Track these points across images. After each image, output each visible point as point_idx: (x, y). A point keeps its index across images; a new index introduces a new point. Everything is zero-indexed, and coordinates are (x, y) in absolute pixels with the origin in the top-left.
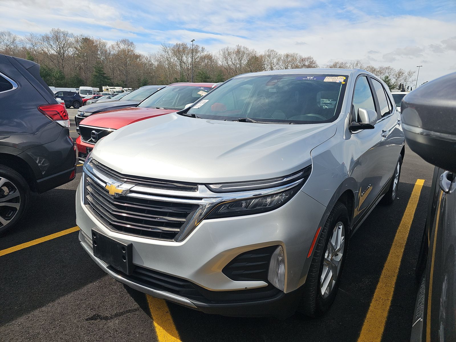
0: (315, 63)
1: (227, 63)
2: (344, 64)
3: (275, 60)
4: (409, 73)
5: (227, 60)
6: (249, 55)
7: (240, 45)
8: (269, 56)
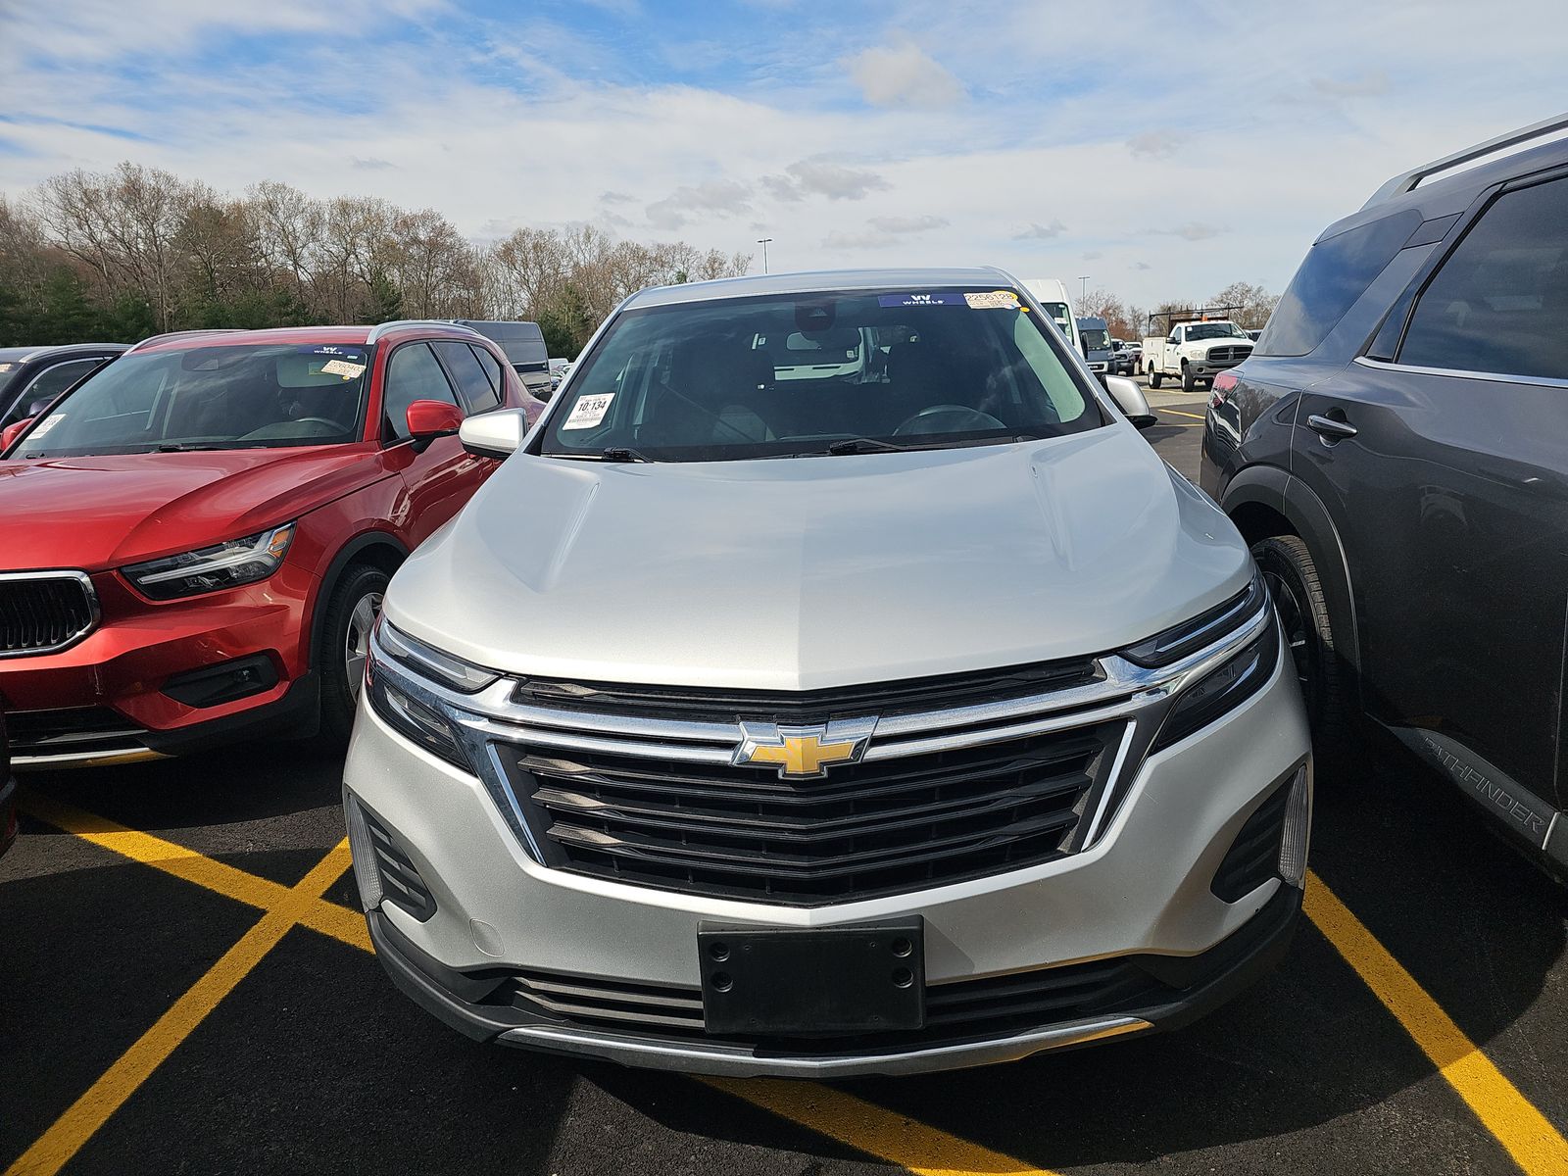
0: (452, 234)
1: (91, 237)
2: (547, 238)
3: (299, 224)
4: (738, 260)
5: (82, 221)
6: (182, 202)
7: (133, 165)
8: (270, 207)
